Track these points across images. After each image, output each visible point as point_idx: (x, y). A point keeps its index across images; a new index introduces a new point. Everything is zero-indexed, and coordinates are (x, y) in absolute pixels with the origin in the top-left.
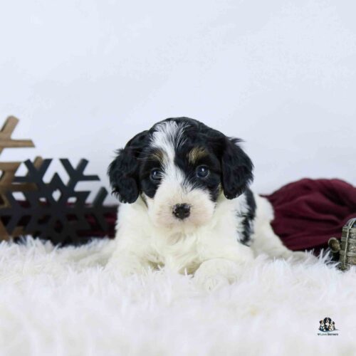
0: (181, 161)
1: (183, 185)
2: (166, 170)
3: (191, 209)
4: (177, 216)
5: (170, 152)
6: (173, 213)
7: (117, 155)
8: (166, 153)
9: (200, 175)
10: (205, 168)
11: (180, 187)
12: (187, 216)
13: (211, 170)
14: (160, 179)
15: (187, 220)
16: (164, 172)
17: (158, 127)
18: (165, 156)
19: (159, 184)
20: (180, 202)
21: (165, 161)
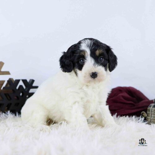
0: (93, 55)
1: (94, 65)
2: (87, 59)
3: (98, 74)
4: (92, 77)
5: (88, 52)
6: (91, 76)
7: (63, 54)
8: (86, 52)
9: (100, 61)
10: (102, 58)
11: (93, 65)
12: (96, 77)
13: (104, 59)
14: (84, 63)
15: (96, 79)
16: (86, 60)
17: (82, 42)
18: (86, 53)
19: (84, 64)
20: (94, 71)
21: (86, 55)
